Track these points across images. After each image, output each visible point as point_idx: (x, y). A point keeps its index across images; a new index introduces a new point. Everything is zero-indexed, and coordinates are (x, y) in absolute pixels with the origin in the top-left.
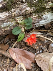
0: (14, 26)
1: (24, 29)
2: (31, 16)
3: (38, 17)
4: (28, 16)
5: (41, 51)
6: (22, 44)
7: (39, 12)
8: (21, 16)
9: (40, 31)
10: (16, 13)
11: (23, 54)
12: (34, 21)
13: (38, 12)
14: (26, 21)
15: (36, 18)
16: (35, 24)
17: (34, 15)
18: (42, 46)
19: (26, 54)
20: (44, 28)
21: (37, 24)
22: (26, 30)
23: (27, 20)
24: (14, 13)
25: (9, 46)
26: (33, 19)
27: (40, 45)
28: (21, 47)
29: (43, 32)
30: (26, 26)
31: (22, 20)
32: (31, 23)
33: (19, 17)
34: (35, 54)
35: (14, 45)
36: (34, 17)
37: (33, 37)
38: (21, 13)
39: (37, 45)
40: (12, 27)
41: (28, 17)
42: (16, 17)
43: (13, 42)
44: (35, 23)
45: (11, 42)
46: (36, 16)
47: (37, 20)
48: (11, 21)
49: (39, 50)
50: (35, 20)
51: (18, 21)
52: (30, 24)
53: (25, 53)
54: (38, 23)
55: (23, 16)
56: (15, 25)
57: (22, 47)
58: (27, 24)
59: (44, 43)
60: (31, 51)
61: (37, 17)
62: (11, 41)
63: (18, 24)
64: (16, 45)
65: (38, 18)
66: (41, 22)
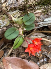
0: (7, 27)
1: (22, 30)
2: (33, 11)
3: (44, 12)
4: (28, 10)
5: (45, 60)
6: (21, 50)
7: (45, 5)
8: (18, 11)
9: (42, 33)
10: (9, 5)
11: (22, 65)
12: (38, 19)
13: (43, 4)
14: (25, 18)
15: (41, 14)
16: (38, 24)
17: (38, 9)
18: (46, 53)
19: (26, 65)
20: (47, 29)
21: (40, 23)
22: (25, 31)
23: (28, 17)
24: (4, 5)
25: (4, 52)
26: (37, 15)
27: (44, 51)
28: (19, 53)
29: (46, 34)
30: (25, 26)
31: (19, 17)
32: (33, 22)
33: (15, 12)
34: (38, 63)
35: (10, 51)
36: (37, 11)
37: (36, 43)
38: (17, 5)
39: (40, 52)
40: (5, 28)
41: (29, 12)
42: (8, 11)
43: (9, 47)
44: (38, 22)
45: (6, 47)
46: (40, 11)
47: (42, 17)
48: (2, 19)
49: (43, 57)
50: (38, 17)
51: (13, 19)
52: (31, 23)
53: (24, 63)
54: (42, 21)
55: (20, 10)
56: (8, 24)
57: (21, 54)
58: (27, 24)
59: (48, 48)
60: (32, 59)
61: (42, 12)
62: (7, 45)
63: (14, 23)
64: (12, 51)
65: (43, 14)
66: (46, 20)
